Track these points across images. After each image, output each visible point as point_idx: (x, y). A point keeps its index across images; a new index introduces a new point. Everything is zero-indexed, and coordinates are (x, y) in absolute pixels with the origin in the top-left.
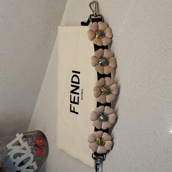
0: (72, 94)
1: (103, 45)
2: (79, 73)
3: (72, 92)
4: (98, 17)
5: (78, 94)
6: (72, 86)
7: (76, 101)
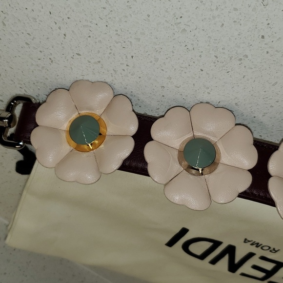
0: (242, 270)
1: (133, 137)
2: (184, 231)
3: (233, 267)
4: (18, 110)
5: (250, 255)
6: (213, 262)
7: (269, 266)
